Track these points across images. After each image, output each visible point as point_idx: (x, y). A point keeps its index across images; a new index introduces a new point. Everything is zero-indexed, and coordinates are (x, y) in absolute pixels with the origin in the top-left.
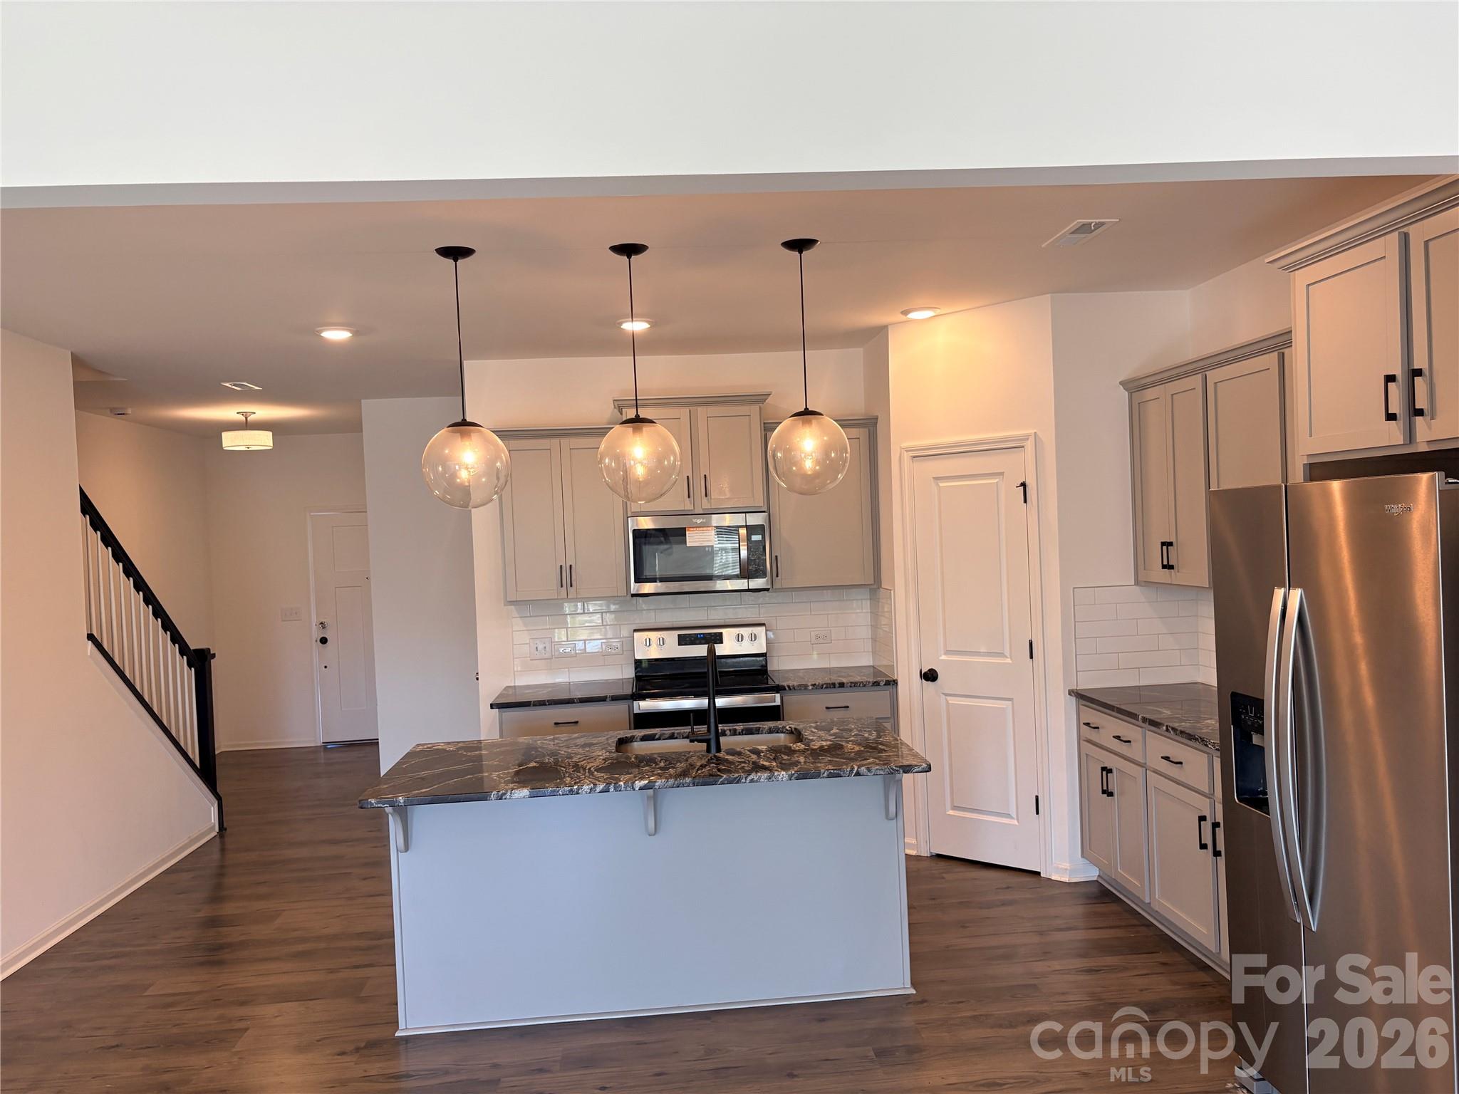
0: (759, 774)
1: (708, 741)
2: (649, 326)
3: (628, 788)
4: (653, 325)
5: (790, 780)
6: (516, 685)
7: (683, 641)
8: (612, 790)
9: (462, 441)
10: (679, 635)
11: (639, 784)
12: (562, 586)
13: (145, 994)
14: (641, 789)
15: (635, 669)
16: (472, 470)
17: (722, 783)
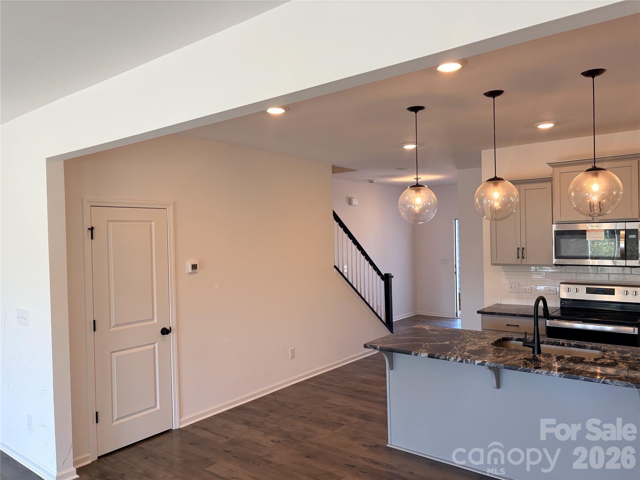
0: (542, 370)
1: (533, 347)
2: (554, 125)
3: (472, 363)
4: (556, 124)
5: (561, 377)
6: (501, 303)
7: (589, 291)
8: (464, 362)
9: (416, 194)
10: (586, 288)
11: (477, 362)
12: (518, 258)
13: (326, 401)
14: (478, 364)
15: (561, 303)
16: (420, 206)
17: (520, 371)
